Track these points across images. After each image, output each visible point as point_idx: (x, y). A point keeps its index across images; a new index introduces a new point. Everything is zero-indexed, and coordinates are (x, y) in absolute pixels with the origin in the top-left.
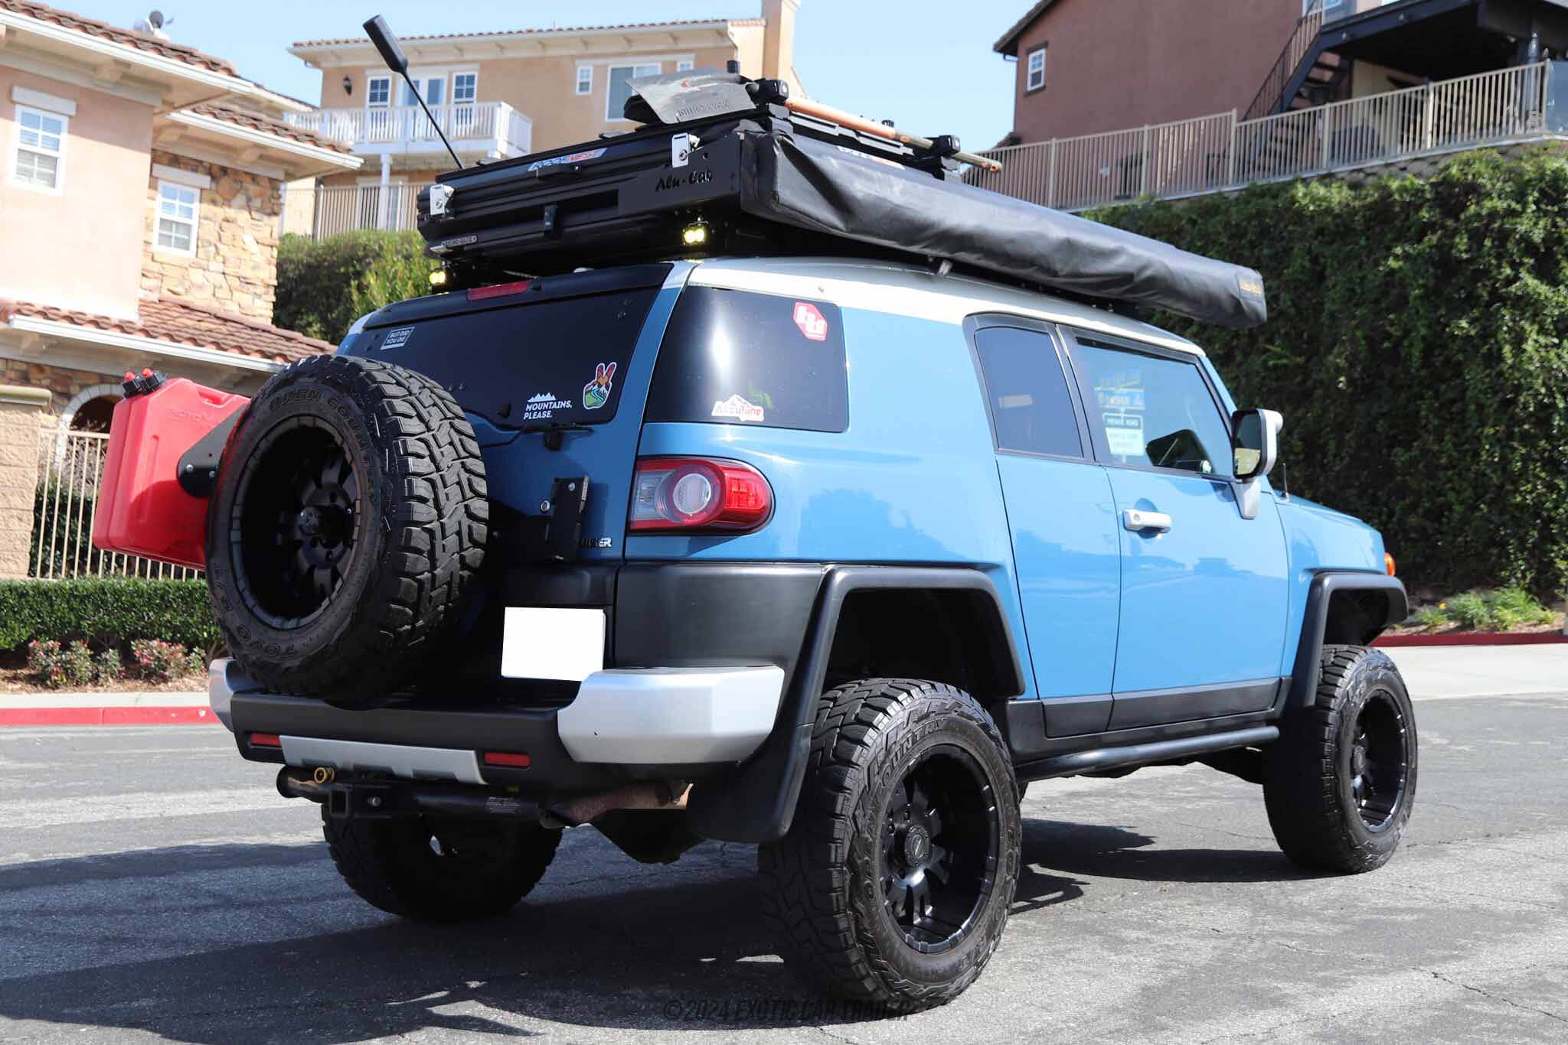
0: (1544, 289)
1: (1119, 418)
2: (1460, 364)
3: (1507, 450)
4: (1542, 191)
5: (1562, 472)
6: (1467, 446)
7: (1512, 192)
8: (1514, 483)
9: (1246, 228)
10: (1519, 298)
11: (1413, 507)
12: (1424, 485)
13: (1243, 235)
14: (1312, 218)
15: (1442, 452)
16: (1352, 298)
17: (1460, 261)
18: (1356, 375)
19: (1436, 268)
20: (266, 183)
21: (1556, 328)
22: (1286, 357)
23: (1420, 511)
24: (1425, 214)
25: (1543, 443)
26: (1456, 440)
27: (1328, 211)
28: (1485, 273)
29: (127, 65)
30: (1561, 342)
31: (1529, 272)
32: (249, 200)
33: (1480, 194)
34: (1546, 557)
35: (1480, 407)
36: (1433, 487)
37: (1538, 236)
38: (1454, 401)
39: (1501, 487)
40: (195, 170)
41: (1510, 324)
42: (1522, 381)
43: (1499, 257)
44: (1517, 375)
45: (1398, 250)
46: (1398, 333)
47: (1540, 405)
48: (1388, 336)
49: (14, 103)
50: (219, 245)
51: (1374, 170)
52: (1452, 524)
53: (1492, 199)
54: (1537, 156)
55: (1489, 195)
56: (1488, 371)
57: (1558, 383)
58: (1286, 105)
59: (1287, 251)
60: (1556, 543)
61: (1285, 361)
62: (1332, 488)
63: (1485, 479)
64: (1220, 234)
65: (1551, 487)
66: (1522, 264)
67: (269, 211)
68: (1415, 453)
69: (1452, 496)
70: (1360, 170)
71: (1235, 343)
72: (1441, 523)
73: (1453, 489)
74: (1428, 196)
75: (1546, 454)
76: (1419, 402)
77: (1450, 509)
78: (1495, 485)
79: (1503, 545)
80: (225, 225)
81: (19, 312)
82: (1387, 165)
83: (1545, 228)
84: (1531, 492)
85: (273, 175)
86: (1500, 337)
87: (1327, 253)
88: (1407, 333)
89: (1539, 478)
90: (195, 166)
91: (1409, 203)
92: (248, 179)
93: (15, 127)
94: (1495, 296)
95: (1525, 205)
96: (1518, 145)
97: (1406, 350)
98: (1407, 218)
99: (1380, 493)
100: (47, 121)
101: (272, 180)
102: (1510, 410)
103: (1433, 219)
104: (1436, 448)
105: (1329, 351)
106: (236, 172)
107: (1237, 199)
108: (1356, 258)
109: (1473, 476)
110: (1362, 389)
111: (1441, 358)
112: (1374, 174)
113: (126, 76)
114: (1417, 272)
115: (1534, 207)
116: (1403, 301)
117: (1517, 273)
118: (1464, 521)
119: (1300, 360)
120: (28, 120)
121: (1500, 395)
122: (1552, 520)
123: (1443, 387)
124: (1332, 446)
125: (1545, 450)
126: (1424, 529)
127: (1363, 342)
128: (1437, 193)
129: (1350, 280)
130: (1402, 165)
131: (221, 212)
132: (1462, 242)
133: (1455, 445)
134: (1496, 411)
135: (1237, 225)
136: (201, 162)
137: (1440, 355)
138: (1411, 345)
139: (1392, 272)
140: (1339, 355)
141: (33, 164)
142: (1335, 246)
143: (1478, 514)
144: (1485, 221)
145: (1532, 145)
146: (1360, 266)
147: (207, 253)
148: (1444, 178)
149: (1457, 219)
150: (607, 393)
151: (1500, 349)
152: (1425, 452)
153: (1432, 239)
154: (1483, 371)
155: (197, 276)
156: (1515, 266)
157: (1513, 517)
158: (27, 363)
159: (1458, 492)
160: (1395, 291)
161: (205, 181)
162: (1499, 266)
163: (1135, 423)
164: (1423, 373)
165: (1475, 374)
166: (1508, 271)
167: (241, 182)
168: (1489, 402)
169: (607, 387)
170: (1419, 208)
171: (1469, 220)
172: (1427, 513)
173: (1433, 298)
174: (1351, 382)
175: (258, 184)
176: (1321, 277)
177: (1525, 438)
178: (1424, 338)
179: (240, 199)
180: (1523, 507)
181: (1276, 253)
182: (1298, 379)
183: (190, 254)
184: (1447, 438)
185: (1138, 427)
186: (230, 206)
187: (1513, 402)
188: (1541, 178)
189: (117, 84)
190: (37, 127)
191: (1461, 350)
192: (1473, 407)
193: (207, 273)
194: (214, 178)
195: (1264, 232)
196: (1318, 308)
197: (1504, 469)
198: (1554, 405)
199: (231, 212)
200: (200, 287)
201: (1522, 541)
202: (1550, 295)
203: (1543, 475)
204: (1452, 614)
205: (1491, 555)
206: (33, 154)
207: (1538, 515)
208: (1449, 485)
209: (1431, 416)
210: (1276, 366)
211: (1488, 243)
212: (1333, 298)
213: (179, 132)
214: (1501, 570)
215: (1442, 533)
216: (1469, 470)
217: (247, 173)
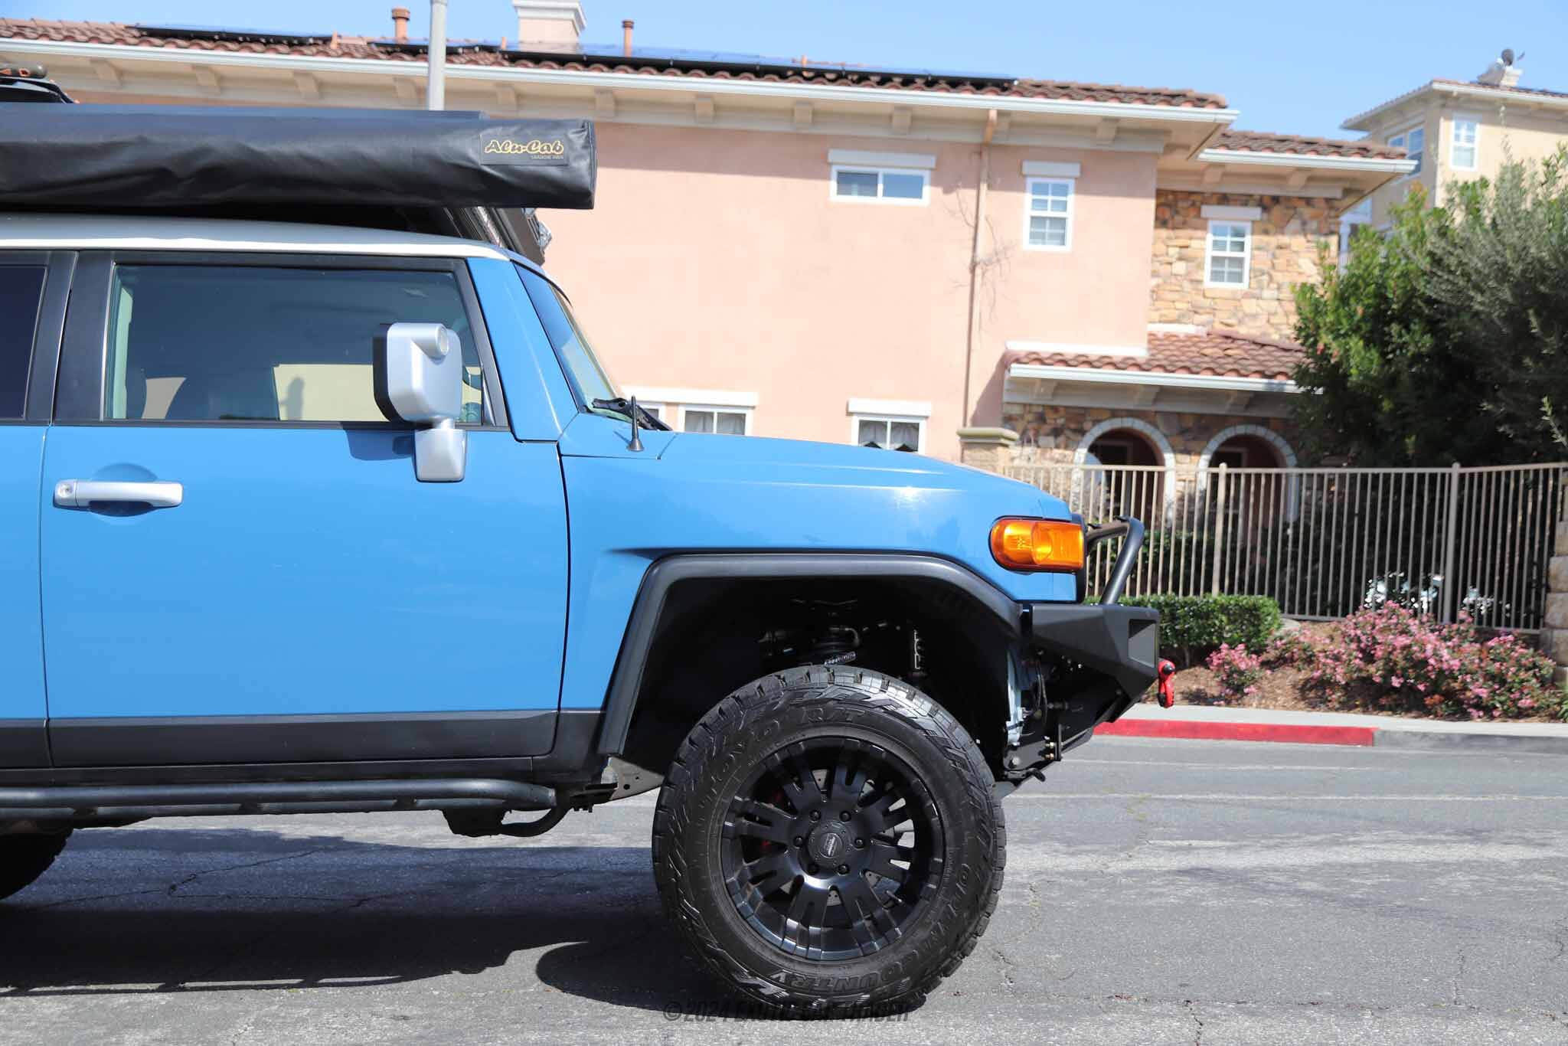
20: (1323, 204)
29: (1116, 120)
32: (1304, 223)
40: (1245, 204)
49: (1025, 176)
50: (1272, 272)
67: (1325, 230)
80: (1278, 252)
81: (1018, 361)
85: (1328, 195)
90: (1245, 200)
92: (1303, 203)
93: (1028, 197)
100: (1055, 186)
101: (1328, 200)
106: (1288, 199)
113: (1119, 130)
120: (1039, 189)
131: (1273, 240)
136: (1251, 196)
141: (1045, 228)
147: (1259, 282)
155: (1250, 306)
158: (1043, 406)
161: (1256, 213)
167: (1295, 208)
175: (1313, 206)
179: (1295, 224)
183: (1243, 286)
186: (1283, 233)
189: (1115, 139)
190: (1046, 194)
193: (1261, 302)
194: (1265, 209)
199: (1285, 239)
200: (1254, 316)
206: (1044, 219)
213: (1220, 171)
217: (1300, 198)
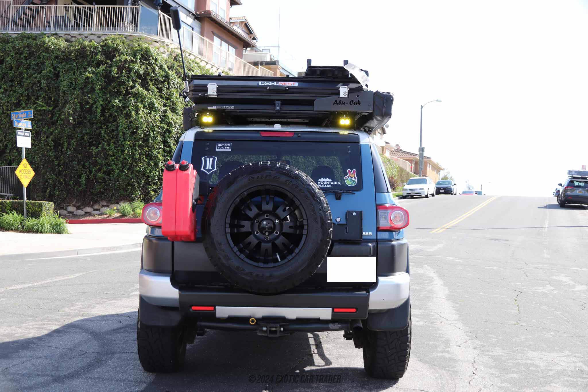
0: (145, 92)
1: (22, 132)
2: (115, 116)
3: (134, 151)
4: (142, 55)
5: (152, 160)
6: (119, 148)
7: (131, 53)
8: (136, 163)
9: (23, 51)
10: (136, 94)
11: (99, 170)
12: (103, 162)
13: (22, 54)
14: (52, 51)
15: (110, 150)
16: (72, 85)
17: (113, 77)
18: (76, 117)
19: (105, 78)
21: (149, 107)
22: (45, 107)
23: (102, 171)
24: (99, 57)
25: (146, 149)
26: (115, 145)
27: (59, 49)
28: (123, 83)
30: (151, 112)
31: (139, 84)
33: (119, 52)
34: (147, 190)
35: (124, 134)
36: (107, 163)
37: (141, 72)
38: (113, 130)
39: (131, 164)
41: (134, 103)
42: (139, 125)
43: (128, 77)
44: (138, 123)
45: (90, 70)
46: (92, 102)
47: (145, 135)
48: (88, 103)
51: (75, 35)
52: (114, 177)
53: (124, 55)
54: (138, 41)
55: (122, 53)
56: (126, 120)
57: (151, 127)
58: (31, 1)
59: (43, 63)
60: (150, 185)
61: (44, 108)
62: (67, 161)
63: (126, 160)
64: (11, 51)
65: (149, 165)
66: (136, 81)
68: (100, 149)
69: (114, 166)
70: (69, 35)
71: (21, 98)
72: (110, 176)
73: (114, 164)
74: (100, 50)
75: (147, 153)
76: (101, 130)
77: (113, 171)
78: (129, 163)
79: (133, 185)
82: (80, 34)
83: (144, 69)
84: (142, 166)
86: (130, 108)
87: (60, 67)
88: (95, 102)
89: (145, 161)
91: (93, 52)
94: (128, 93)
95: (136, 59)
96: (131, 35)
97: (95, 109)
98: (92, 57)
99: (86, 164)
102: (134, 136)
103: (102, 59)
104: (108, 148)
105: (64, 106)
107: (16, 37)
108: (72, 70)
109: (122, 159)
110: (79, 123)
111: (108, 114)
112: (75, 37)
114: (98, 79)
115: (139, 61)
116: (93, 90)
117: (135, 84)
118: (119, 176)
119: (51, 108)
121: (131, 129)
122: (148, 177)
123: (110, 125)
124: (66, 144)
125: (147, 151)
126: (104, 178)
127: (78, 104)
128: (103, 49)
129: (71, 79)
130: (86, 36)
132: (115, 70)
133: (115, 147)
134: (130, 135)
135: (19, 49)
137: (108, 112)
138: (97, 107)
139: (88, 78)
140: (70, 108)
142: (64, 64)
143: (124, 173)
144: (123, 63)
145: (136, 36)
146: (74, 74)
148: (106, 44)
149: (111, 61)
150: (356, 181)
151: (130, 112)
152: (103, 149)
153: (102, 67)
154: (125, 120)
156: (133, 81)
157: (136, 175)
159: (116, 165)
160: (90, 86)
162: (128, 81)
163: (28, 135)
164: (102, 118)
165: (122, 121)
166: (131, 83)
168: (127, 132)
169: (356, 179)
170: (96, 54)
171: (116, 62)
172: (104, 173)
173: (104, 90)
174: (74, 120)
176: (57, 76)
177: (140, 146)
178: (101, 105)
180: (139, 172)
181: (38, 63)
182: (50, 116)
184: (111, 144)
185: (29, 136)
187: (136, 132)
188: (142, 50)
191: (116, 112)
192: (121, 133)
195: (31, 54)
196: (58, 88)
197: (133, 158)
198: (150, 135)
201: (139, 184)
202: (147, 94)
203: (146, 160)
204: (118, 211)
205: (129, 189)
207: (144, 175)
208: (113, 163)
209: (106, 136)
210: (40, 110)
211: (124, 71)
212: (64, 85)
214: (132, 195)
215: (111, 180)
216: (120, 157)
